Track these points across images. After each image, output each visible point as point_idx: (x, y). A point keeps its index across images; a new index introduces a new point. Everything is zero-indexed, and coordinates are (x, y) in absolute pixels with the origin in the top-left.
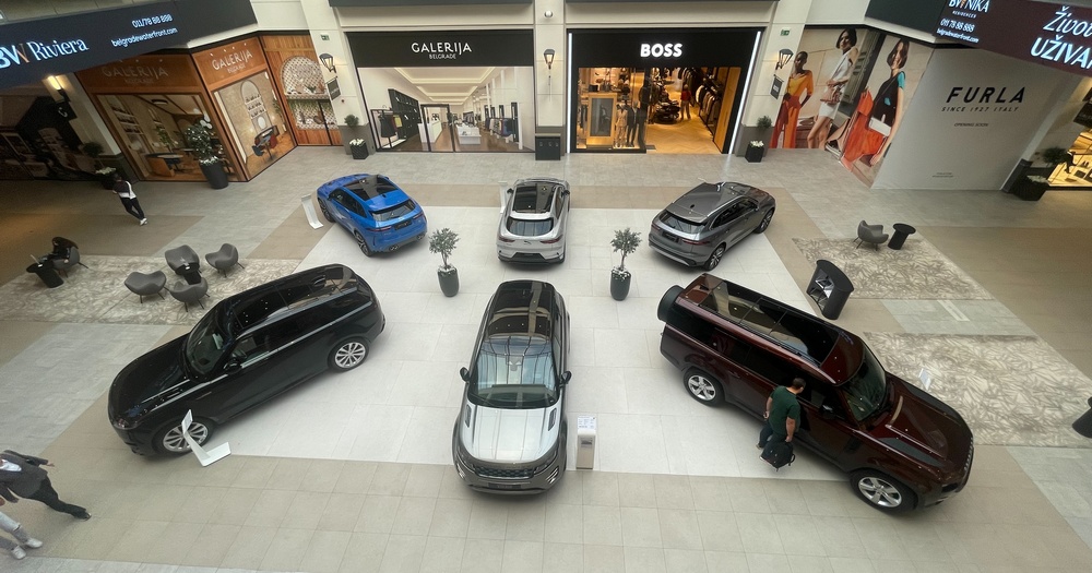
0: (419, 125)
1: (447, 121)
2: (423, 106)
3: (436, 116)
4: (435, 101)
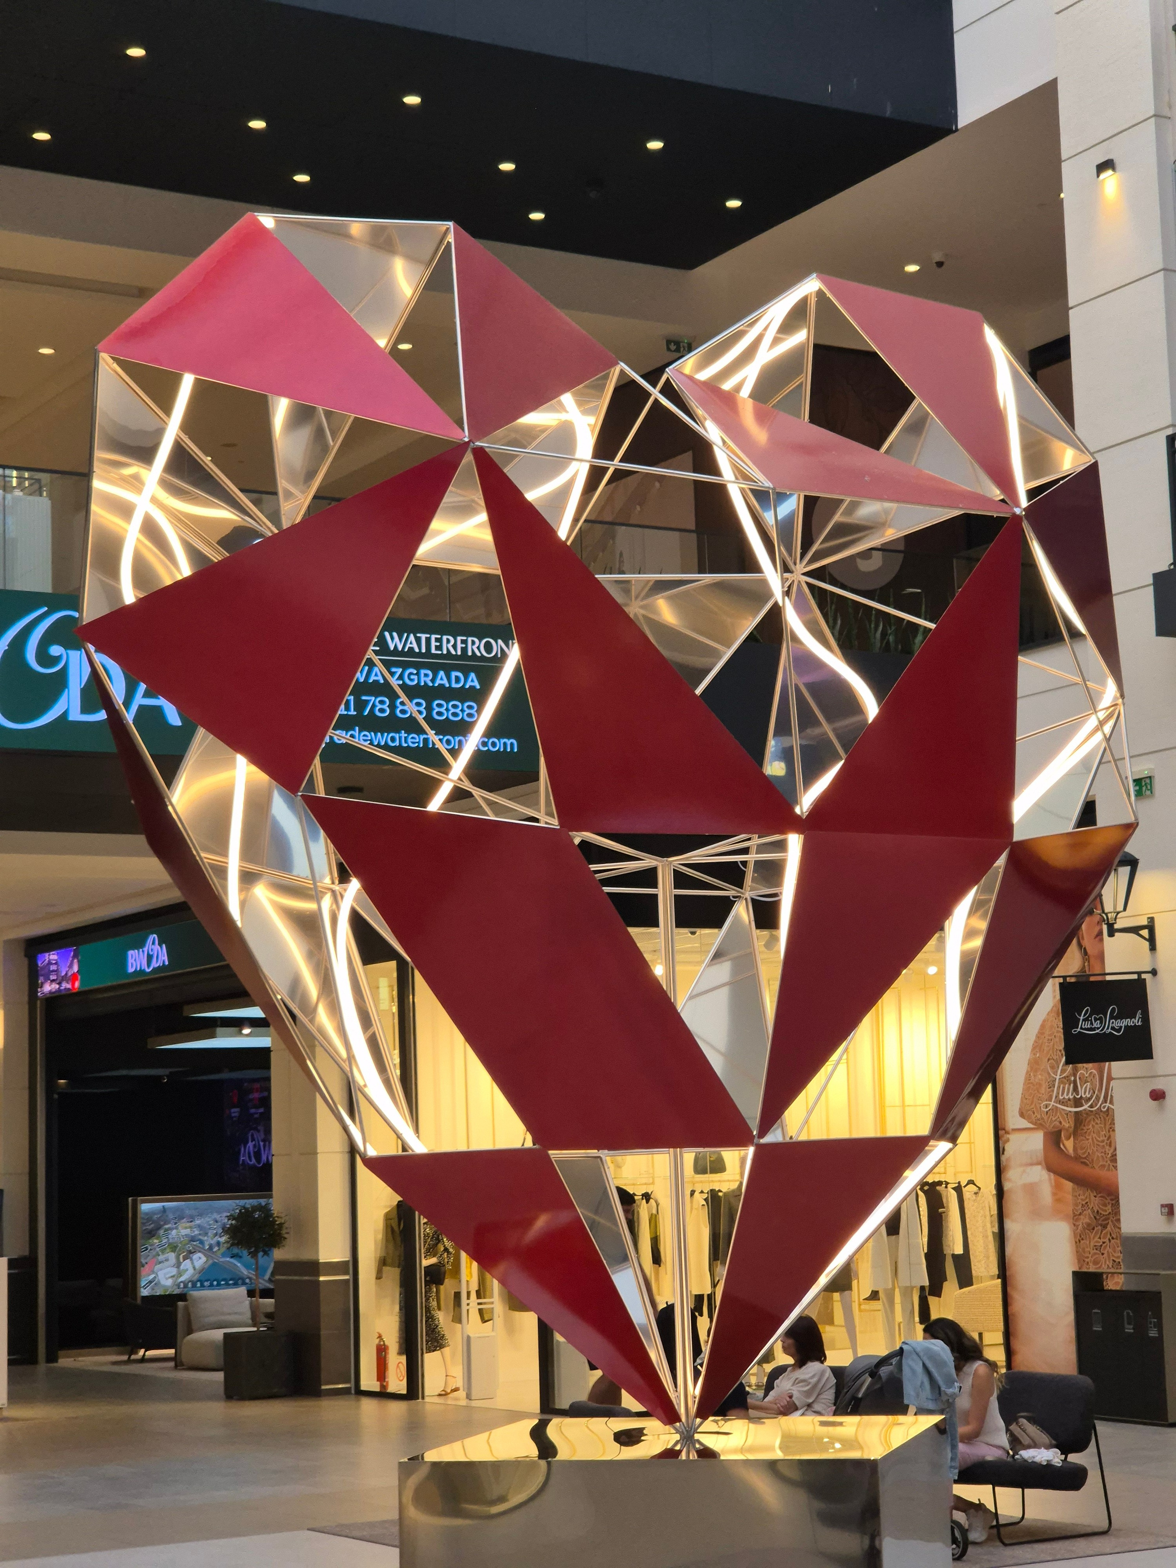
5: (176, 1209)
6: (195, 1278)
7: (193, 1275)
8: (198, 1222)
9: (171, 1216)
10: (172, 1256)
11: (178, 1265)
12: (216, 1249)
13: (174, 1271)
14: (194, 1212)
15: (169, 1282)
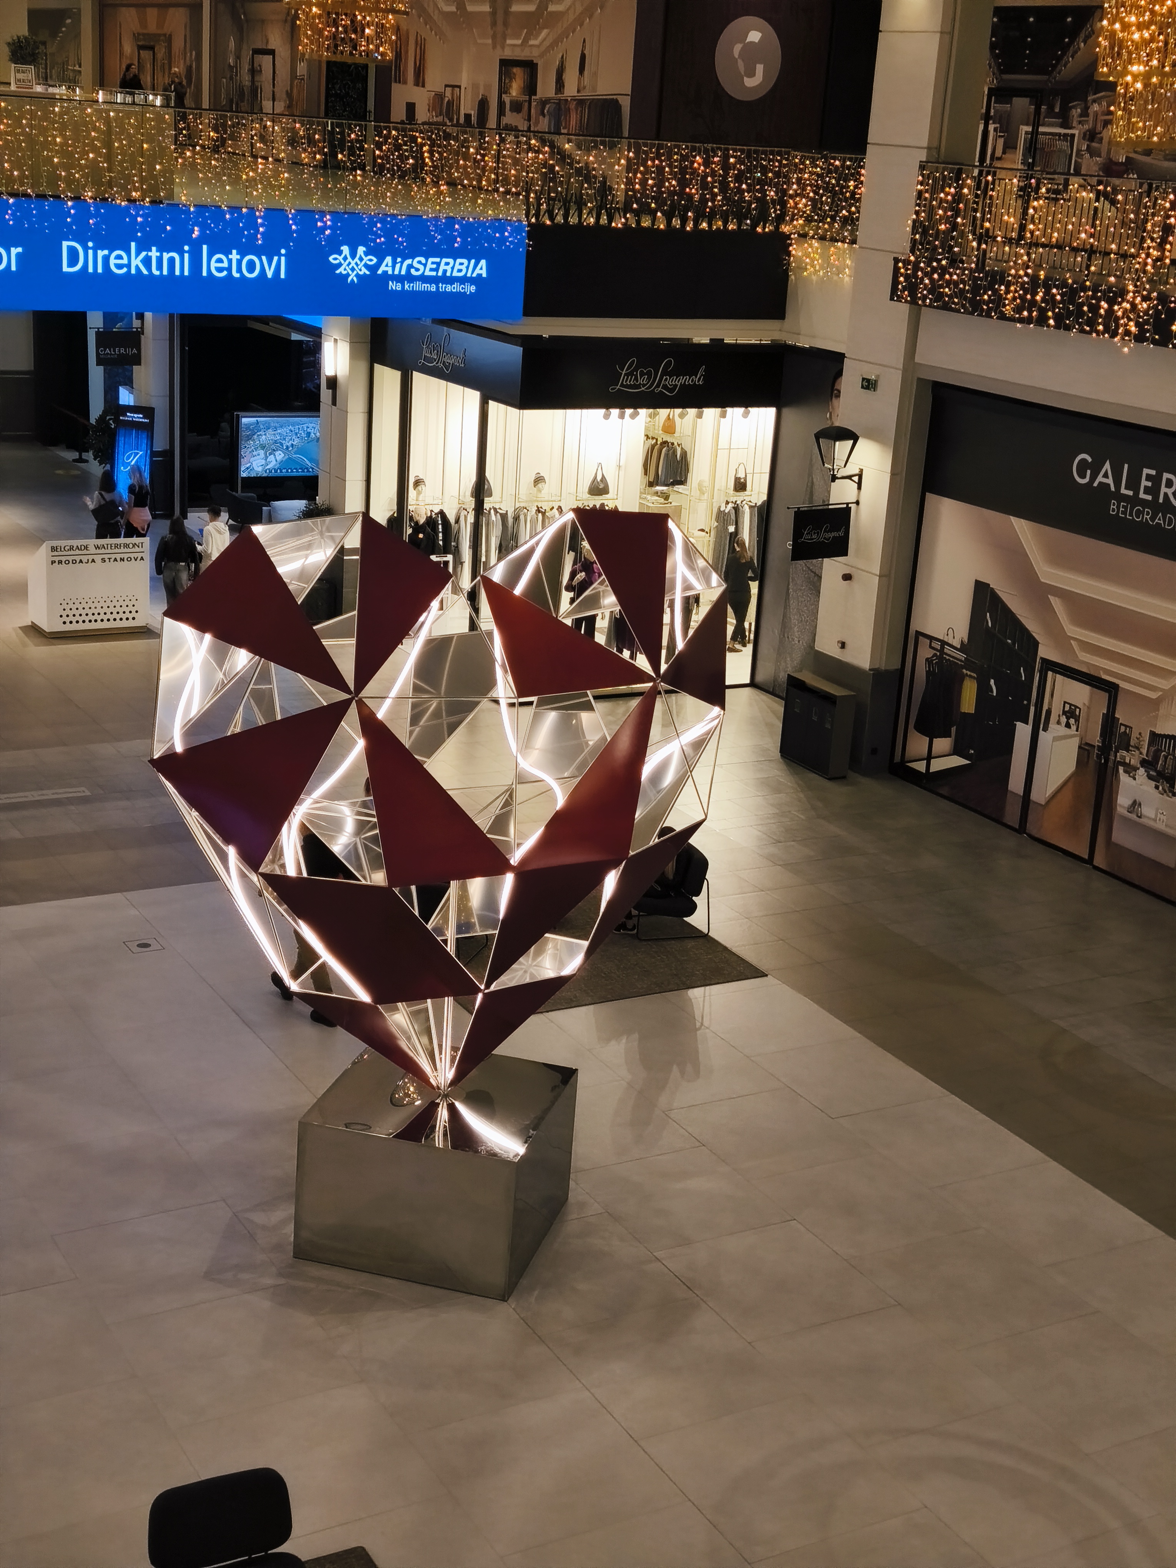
0: (1019, 725)
1: (1097, 741)
2: (1049, 665)
3: (1071, 713)
4: (1085, 661)
5: (266, 422)
6: (276, 467)
7: (275, 465)
8: (279, 431)
9: (262, 427)
10: (262, 452)
11: (266, 458)
12: (291, 448)
13: (263, 462)
14: (277, 425)
15: (260, 469)
